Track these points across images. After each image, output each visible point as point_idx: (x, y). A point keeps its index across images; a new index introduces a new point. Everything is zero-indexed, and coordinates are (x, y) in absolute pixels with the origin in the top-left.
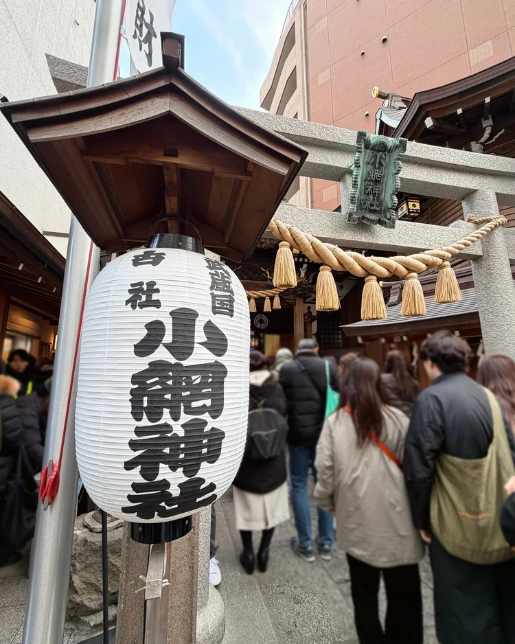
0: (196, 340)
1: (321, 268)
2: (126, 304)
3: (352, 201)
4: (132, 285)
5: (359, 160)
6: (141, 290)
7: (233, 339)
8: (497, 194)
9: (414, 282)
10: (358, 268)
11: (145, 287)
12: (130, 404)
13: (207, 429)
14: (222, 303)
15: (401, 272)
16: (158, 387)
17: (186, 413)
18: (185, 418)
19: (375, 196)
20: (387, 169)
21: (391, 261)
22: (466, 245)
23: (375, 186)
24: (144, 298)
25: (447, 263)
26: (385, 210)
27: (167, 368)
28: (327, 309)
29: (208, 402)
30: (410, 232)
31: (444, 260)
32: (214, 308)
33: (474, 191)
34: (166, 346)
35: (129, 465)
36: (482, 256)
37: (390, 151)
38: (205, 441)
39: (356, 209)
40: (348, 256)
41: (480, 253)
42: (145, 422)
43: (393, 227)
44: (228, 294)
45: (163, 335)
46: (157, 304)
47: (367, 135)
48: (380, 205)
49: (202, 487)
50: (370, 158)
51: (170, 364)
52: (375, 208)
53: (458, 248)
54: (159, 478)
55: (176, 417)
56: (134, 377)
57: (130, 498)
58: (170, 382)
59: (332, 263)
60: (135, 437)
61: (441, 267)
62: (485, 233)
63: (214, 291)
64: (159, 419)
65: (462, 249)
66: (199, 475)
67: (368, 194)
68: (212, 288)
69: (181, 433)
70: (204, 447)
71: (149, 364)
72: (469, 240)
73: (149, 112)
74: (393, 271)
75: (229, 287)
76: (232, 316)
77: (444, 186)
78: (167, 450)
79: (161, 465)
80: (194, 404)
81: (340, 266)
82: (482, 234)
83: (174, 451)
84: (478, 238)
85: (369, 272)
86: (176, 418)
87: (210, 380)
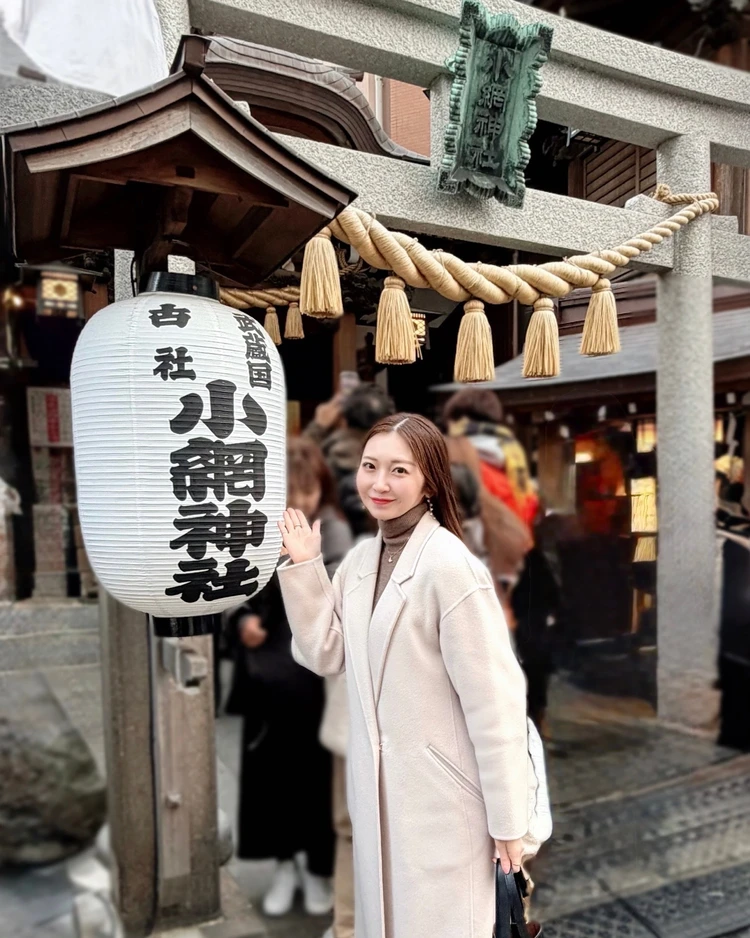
0: (236, 416)
1: (387, 280)
2: (155, 374)
3: (449, 148)
4: (159, 351)
5: (462, 62)
6: (170, 357)
7: (273, 415)
8: (713, 146)
9: (545, 318)
10: (453, 285)
11: (174, 354)
12: (171, 483)
13: (251, 511)
14: (259, 373)
15: (526, 297)
16: (201, 466)
17: (230, 493)
18: (229, 498)
19: (490, 139)
20: (515, 84)
21: (511, 273)
22: (642, 248)
23: (492, 119)
24: (175, 368)
25: (606, 282)
26: (507, 170)
27: (209, 446)
28: (395, 361)
29: (251, 484)
30: (551, 216)
31: (601, 276)
32: (252, 379)
33: (674, 137)
34: (206, 422)
35: (175, 544)
36: (671, 269)
37: (521, 47)
38: (249, 523)
39: (454, 165)
40: (438, 261)
41: (668, 262)
42: (189, 501)
43: (520, 205)
44: (265, 361)
45: (200, 411)
46: (191, 375)
47: (481, 11)
48: (499, 158)
49: (247, 569)
50: (485, 58)
51: (210, 442)
52: (490, 163)
53: (627, 254)
54: (207, 556)
55: (220, 496)
56: (173, 455)
57: (177, 578)
58: (212, 461)
59: (406, 273)
60: (180, 517)
61: (596, 288)
62: (678, 226)
63: (250, 359)
64: (204, 499)
65: (634, 256)
66: (244, 556)
67: (478, 135)
68: (248, 355)
69: (227, 513)
70: (249, 529)
71: (189, 442)
72: (649, 240)
73: (167, 131)
74: (512, 294)
75: (264, 353)
76: (269, 388)
77: (623, 121)
78: (213, 529)
79: (208, 544)
80: (238, 485)
81: (421, 279)
82: (673, 229)
83: (221, 532)
84: (664, 235)
85: (471, 294)
86: (220, 499)
87: (251, 460)
